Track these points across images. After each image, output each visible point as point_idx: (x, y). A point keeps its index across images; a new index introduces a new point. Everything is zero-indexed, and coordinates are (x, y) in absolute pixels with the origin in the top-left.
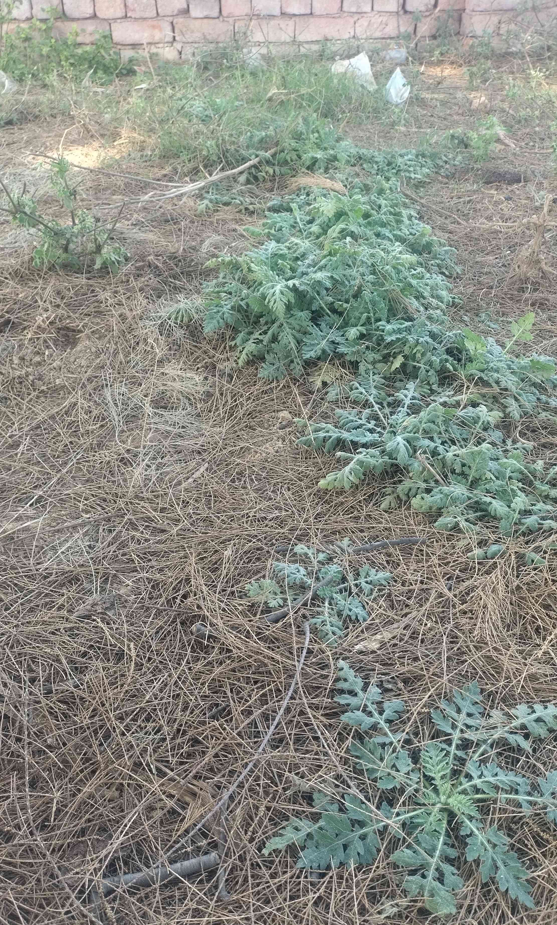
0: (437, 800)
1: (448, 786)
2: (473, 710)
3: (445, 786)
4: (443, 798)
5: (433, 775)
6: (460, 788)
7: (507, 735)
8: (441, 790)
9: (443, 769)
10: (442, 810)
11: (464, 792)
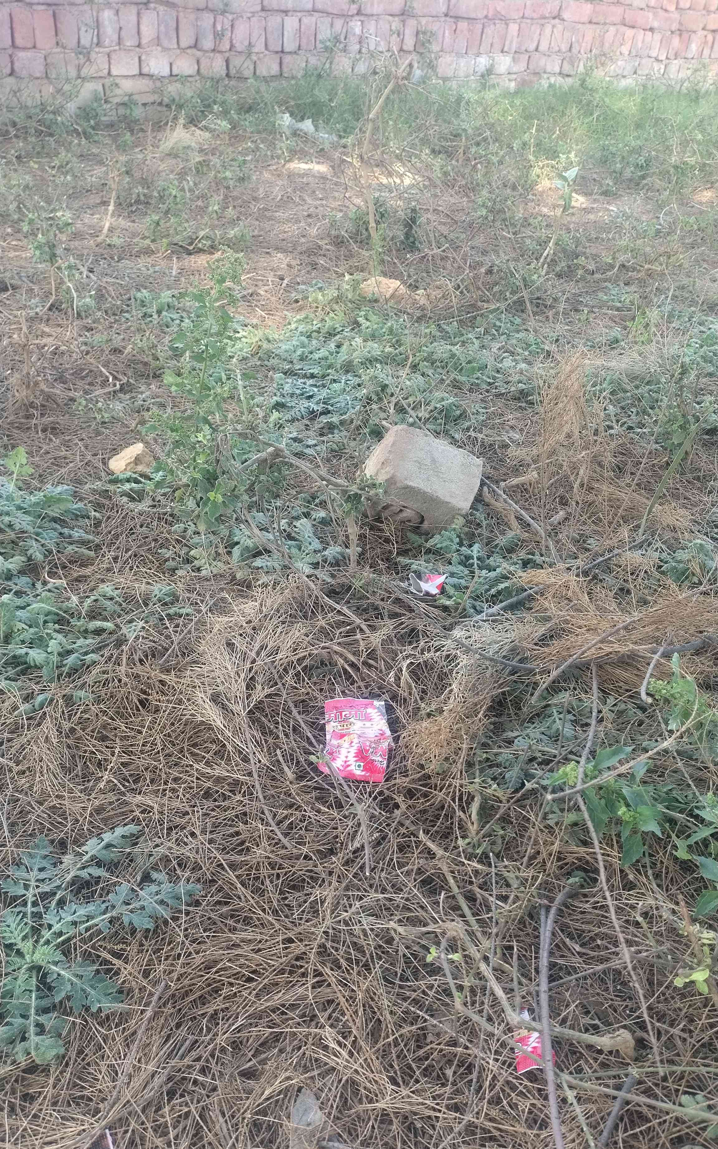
0: (23, 962)
1: (30, 943)
2: (45, 863)
3: (26, 947)
4: (27, 957)
5: (13, 941)
6: (42, 941)
7: (79, 873)
8: (25, 950)
9: (22, 931)
10: (30, 969)
11: (48, 942)
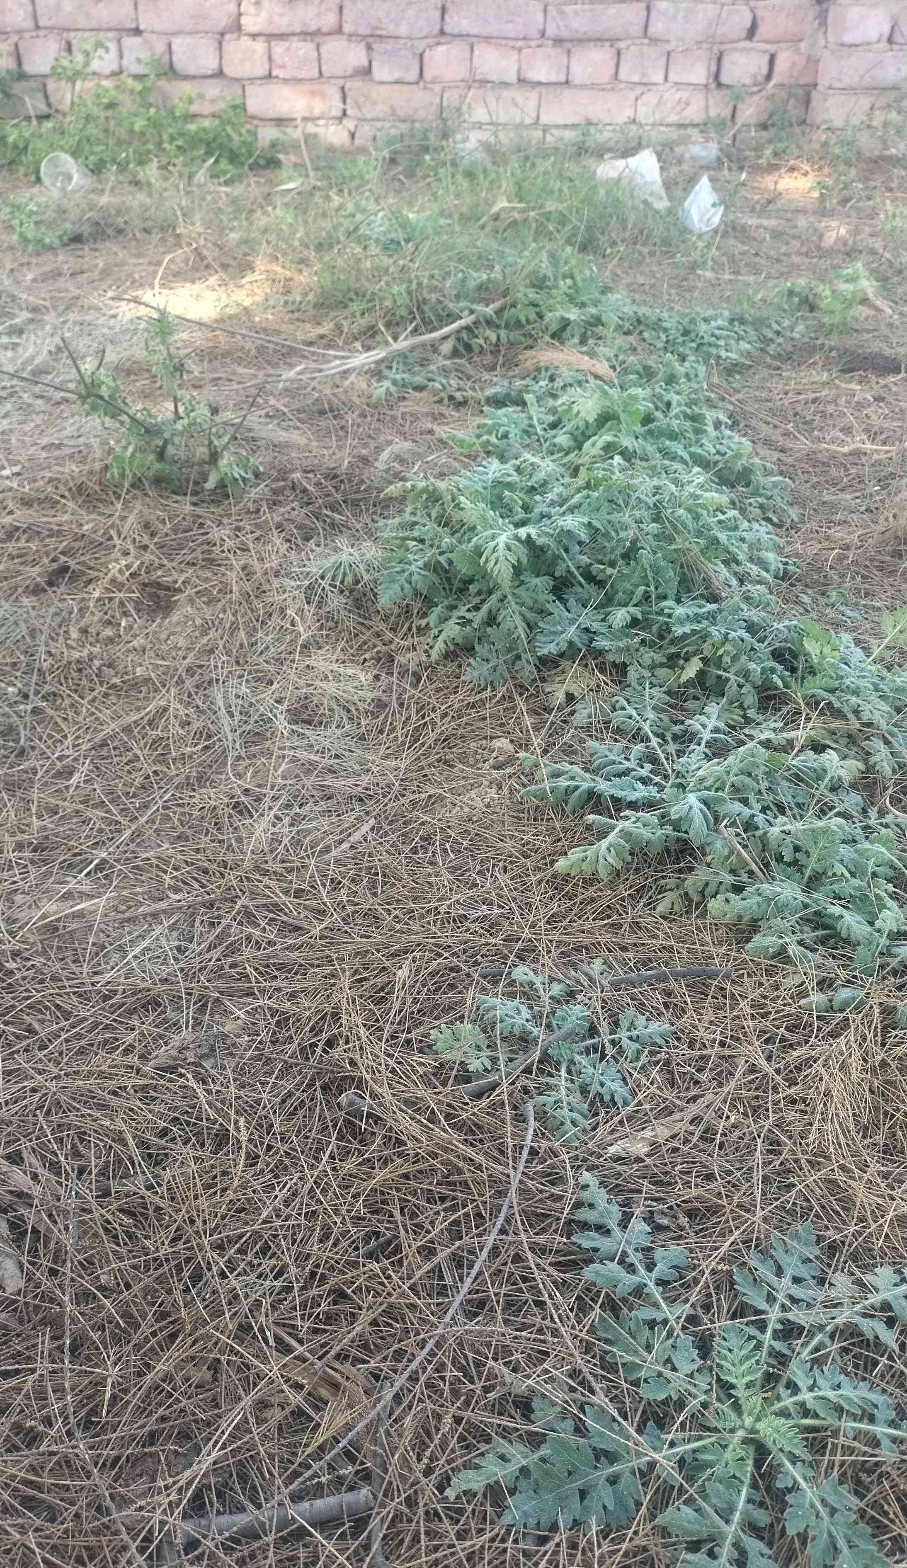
0: (739, 1423)
1: (757, 1401)
2: (803, 1271)
3: (752, 1401)
4: (748, 1421)
5: (733, 1381)
6: (778, 1406)
7: (858, 1319)
8: (746, 1406)
9: (750, 1371)
10: (745, 1441)
11: (784, 1413)
